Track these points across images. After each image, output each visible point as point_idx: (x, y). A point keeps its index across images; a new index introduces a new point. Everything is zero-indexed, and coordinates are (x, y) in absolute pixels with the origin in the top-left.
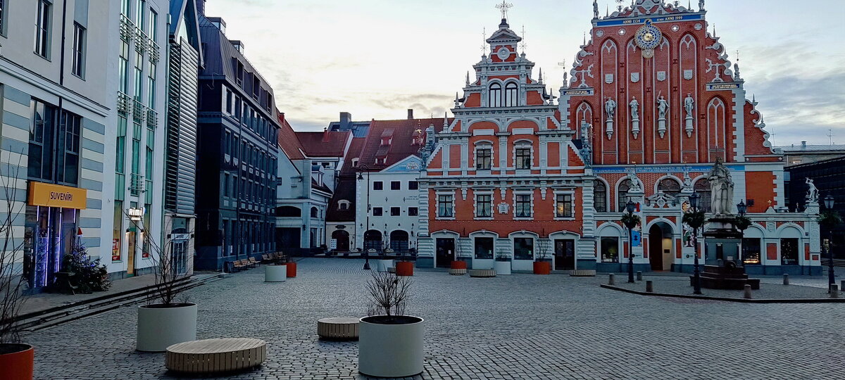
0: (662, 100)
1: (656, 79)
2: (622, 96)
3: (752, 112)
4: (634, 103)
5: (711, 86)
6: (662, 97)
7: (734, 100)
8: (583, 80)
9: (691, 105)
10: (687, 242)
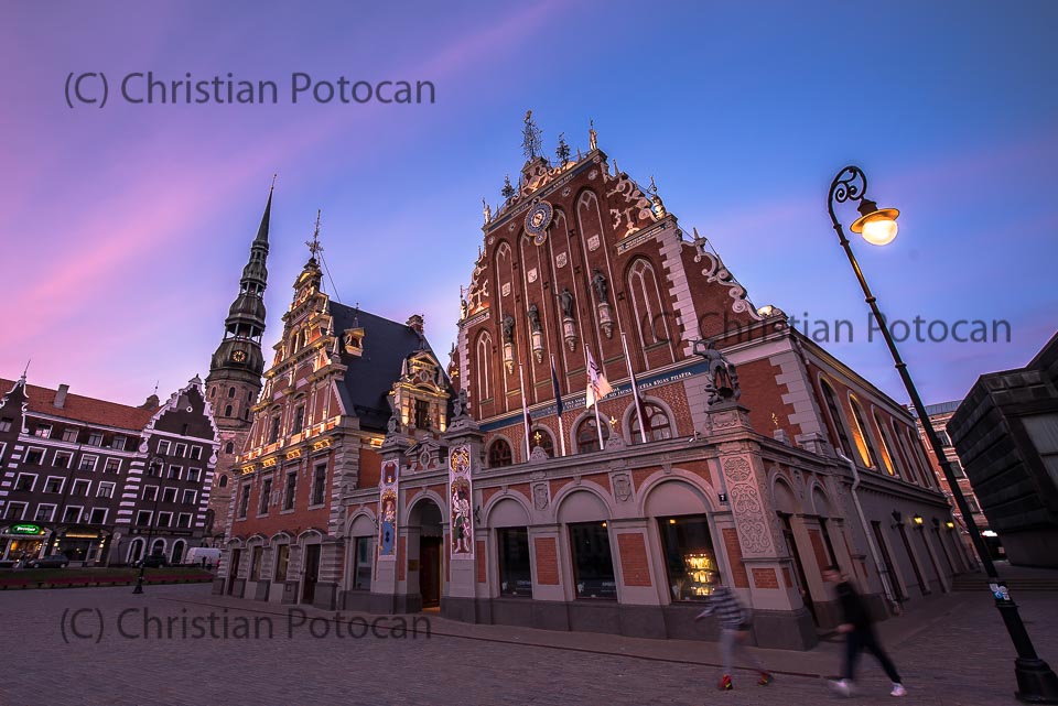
2: (518, 306)
3: (698, 259)
5: (625, 245)
7: (662, 252)
8: (479, 303)
10: (459, 540)
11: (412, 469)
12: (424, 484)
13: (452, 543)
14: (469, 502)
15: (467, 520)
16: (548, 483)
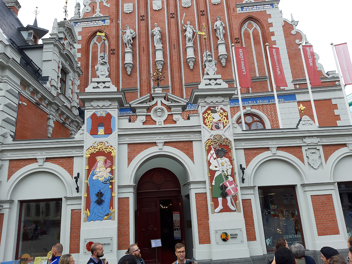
0: (189, 25)
1: (181, 6)
2: (143, 23)
3: (293, 32)
4: (156, 30)
5: (242, 8)
6: (188, 23)
7: (270, 21)
8: (98, 10)
9: (221, 28)
10: (220, 200)
11: (138, 123)
12: (160, 140)
13: (210, 202)
14: (231, 161)
15: (230, 179)
16: (321, 148)
